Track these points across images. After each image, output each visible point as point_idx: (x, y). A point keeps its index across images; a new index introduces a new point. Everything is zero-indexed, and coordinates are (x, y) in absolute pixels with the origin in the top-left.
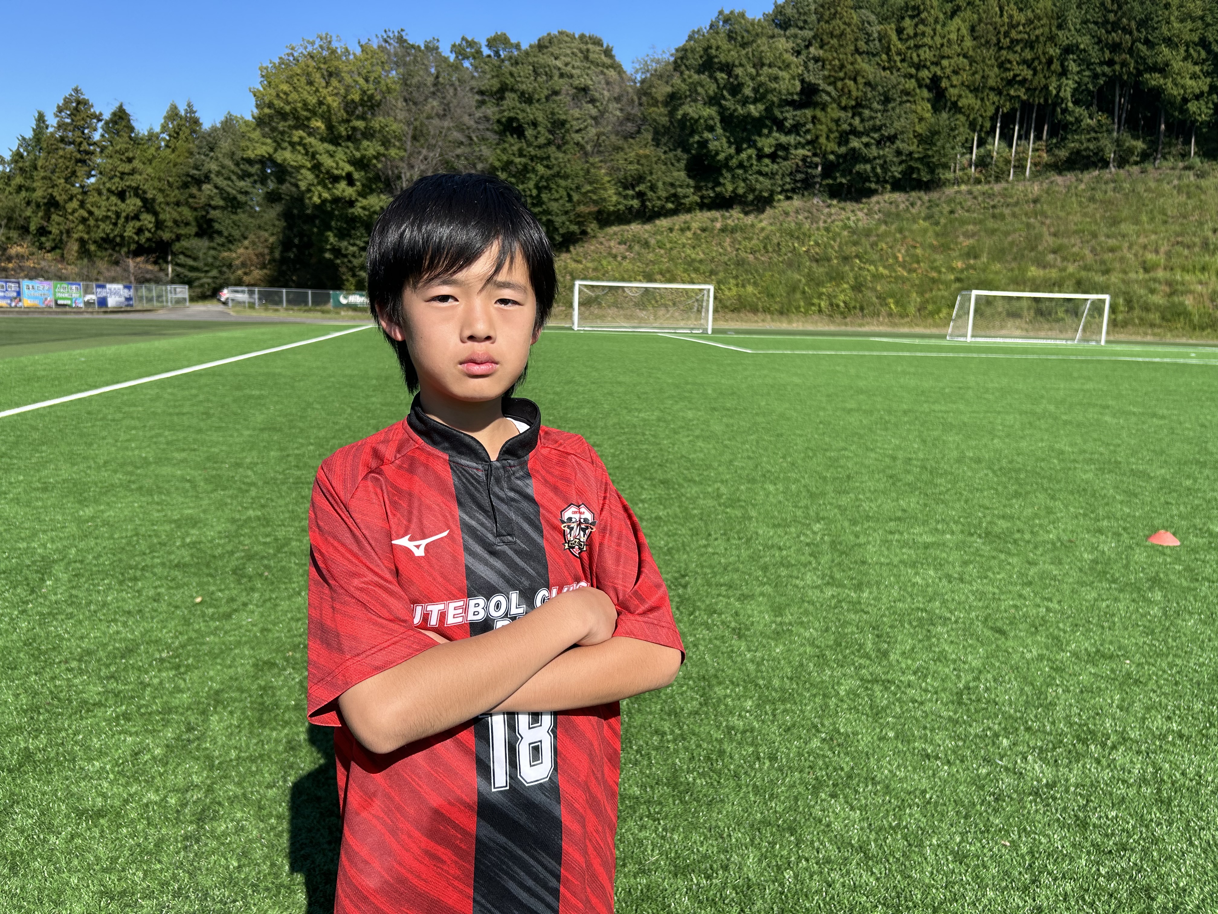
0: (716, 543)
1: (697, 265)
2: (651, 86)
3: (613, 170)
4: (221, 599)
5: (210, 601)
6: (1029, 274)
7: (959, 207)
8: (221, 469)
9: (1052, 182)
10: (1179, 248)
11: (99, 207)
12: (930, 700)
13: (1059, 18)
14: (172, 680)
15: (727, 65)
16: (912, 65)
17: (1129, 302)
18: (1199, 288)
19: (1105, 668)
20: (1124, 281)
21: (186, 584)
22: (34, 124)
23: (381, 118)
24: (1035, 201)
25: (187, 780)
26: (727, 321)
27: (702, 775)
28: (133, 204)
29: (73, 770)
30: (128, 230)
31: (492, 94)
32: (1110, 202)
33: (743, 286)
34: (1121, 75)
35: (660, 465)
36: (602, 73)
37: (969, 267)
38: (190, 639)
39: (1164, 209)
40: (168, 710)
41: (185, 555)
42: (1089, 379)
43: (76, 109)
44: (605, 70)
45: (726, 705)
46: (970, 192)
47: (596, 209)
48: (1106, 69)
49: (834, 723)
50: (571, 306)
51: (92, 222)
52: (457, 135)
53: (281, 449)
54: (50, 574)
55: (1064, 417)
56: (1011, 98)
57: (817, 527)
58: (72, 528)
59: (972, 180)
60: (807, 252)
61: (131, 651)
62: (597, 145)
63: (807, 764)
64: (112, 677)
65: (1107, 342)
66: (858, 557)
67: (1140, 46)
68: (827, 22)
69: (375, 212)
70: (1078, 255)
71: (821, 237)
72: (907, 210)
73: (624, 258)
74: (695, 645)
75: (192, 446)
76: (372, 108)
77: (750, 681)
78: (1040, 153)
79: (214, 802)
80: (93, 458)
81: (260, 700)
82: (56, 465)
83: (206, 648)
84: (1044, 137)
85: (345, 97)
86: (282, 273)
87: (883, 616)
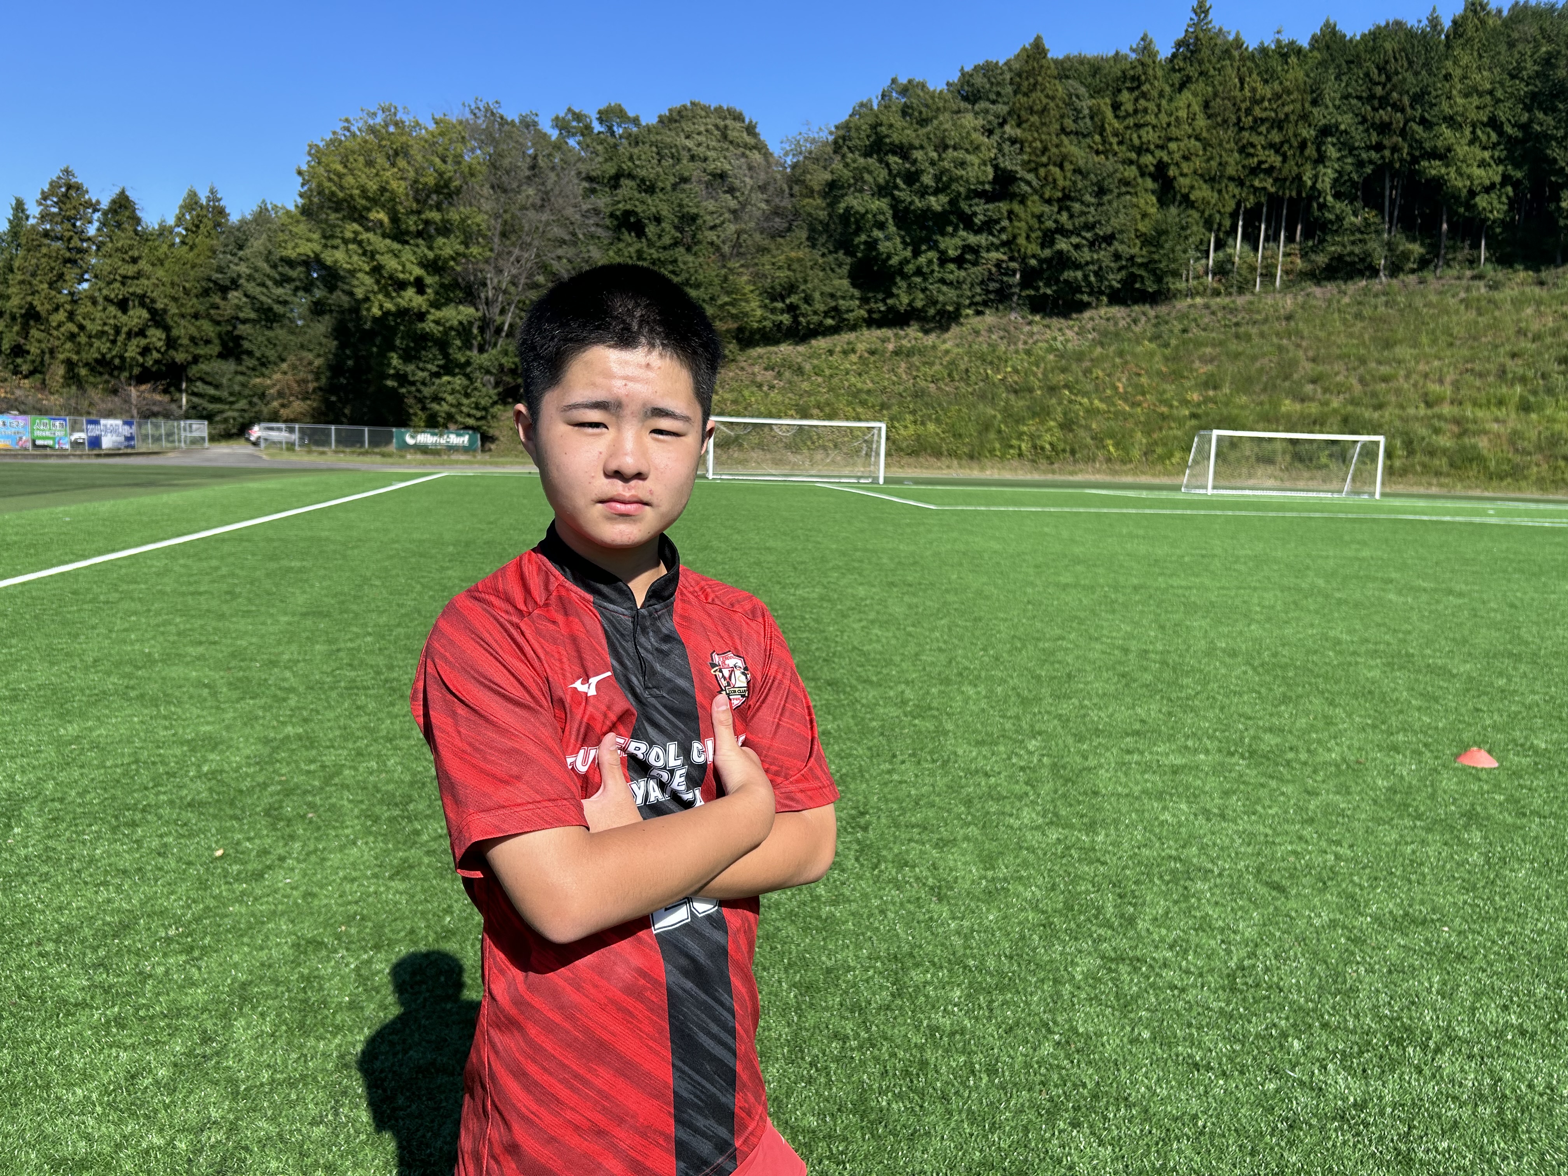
0: (903, 767)
1: (864, 396)
2: (805, 172)
3: (758, 276)
4: (251, 850)
5: (235, 854)
6: (1283, 409)
7: (1193, 324)
8: (250, 668)
9: (1308, 295)
10: (1468, 377)
11: (93, 320)
12: (1194, 986)
13: (1313, 91)
14: (182, 968)
15: (902, 146)
16: (1132, 148)
17: (1409, 445)
18: (1495, 426)
19: (1417, 939)
20: (1401, 418)
21: (203, 831)
22: (10, 214)
23: (462, 209)
24: (1289, 318)
25: (202, 1115)
26: (902, 467)
27: (899, 1097)
28: (137, 316)
29: (46, 1101)
30: (130, 349)
31: (604, 182)
32: (1383, 320)
33: (923, 423)
34: (1392, 162)
35: (825, 660)
36: (744, 155)
37: (1207, 400)
38: (207, 908)
39: (1448, 328)
40: (176, 1012)
41: (201, 790)
42: (1364, 543)
43: (66, 195)
44: (748, 152)
45: (927, 996)
46: (1207, 306)
47: (736, 325)
48: (1373, 155)
49: (1070, 1020)
51: (83, 339)
52: (558, 232)
53: (330, 642)
54: (19, 817)
55: (1338, 595)
56: (1256, 190)
57: (1032, 745)
58: (50, 753)
59: (1209, 292)
60: (1002, 380)
61: (126, 927)
62: (737, 245)
63: (1038, 1078)
64: (101, 964)
65: (1383, 495)
66: (1087, 787)
67: (1415, 127)
68: (1026, 95)
69: (452, 328)
70: (1343, 385)
71: (1021, 362)
72: (1128, 328)
73: (772, 387)
74: (882, 912)
75: (212, 638)
76: (450, 195)
77: (957, 962)
78: (1293, 258)
79: (239, 1146)
80: (79, 655)
81: (301, 996)
82: (30, 665)
83: (228, 922)
84: (1298, 239)
85: (416, 182)
86: (330, 405)
87: (1125, 867)
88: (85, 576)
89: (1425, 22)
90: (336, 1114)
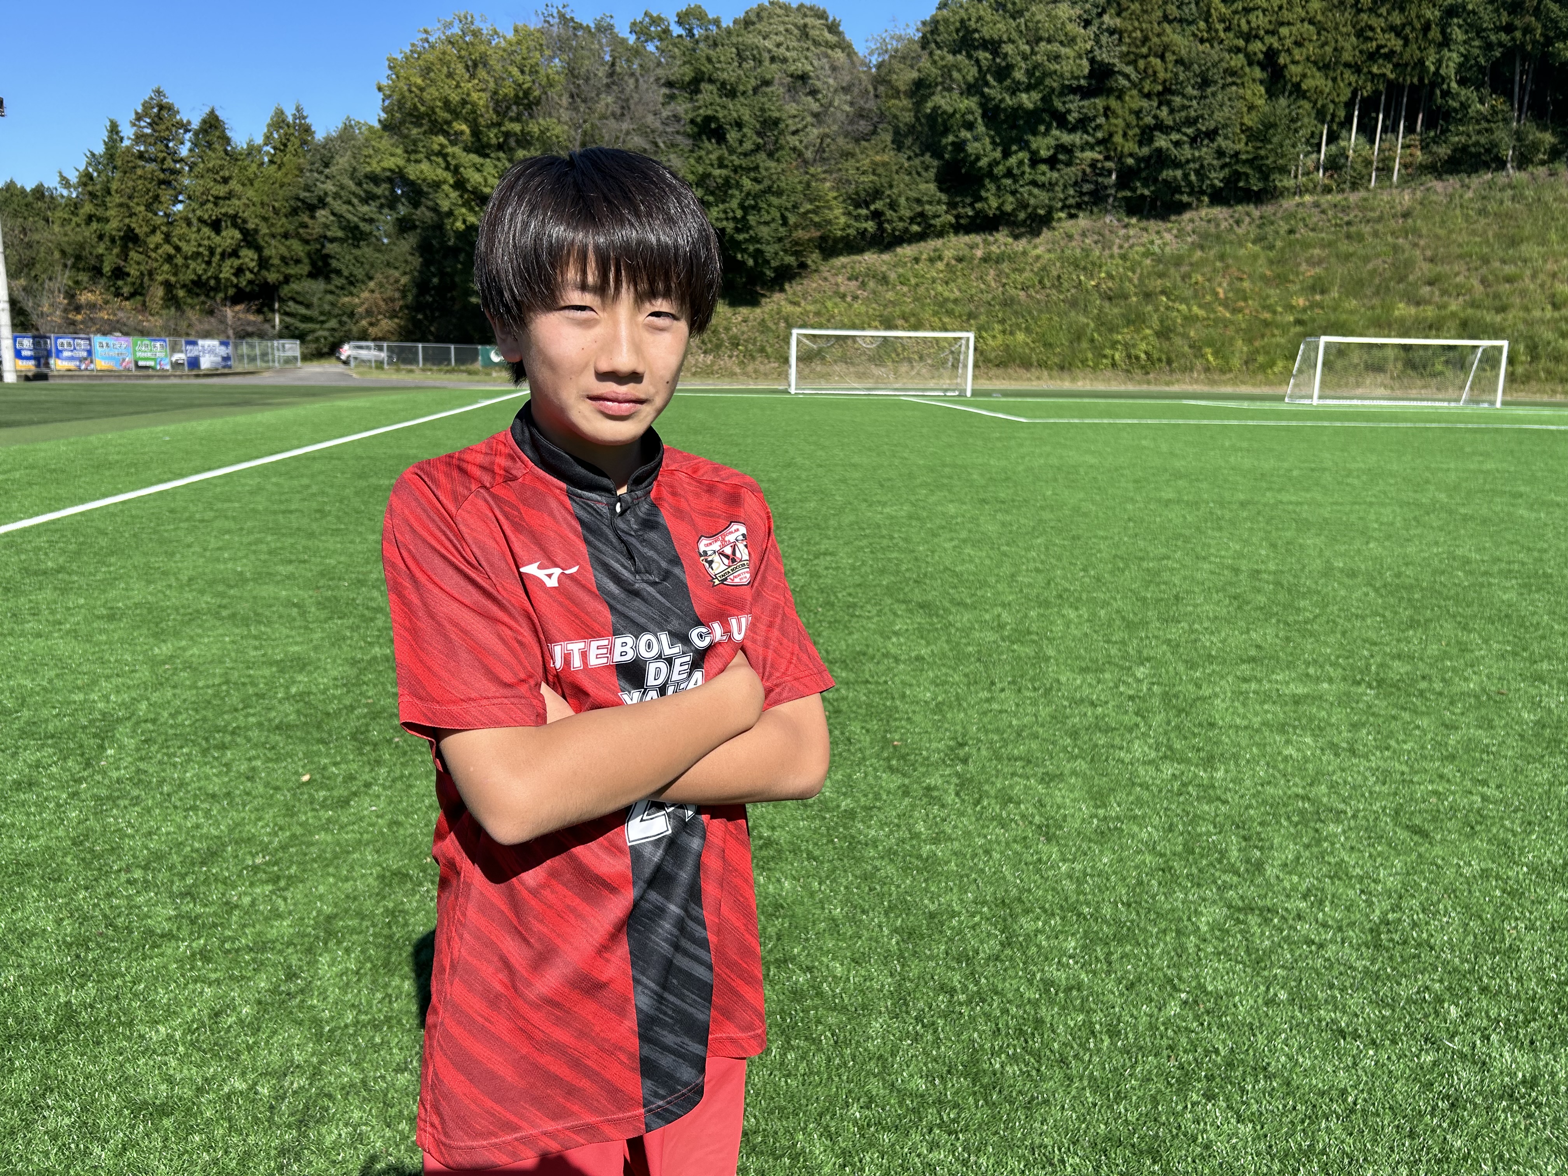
0: (1003, 695)
1: (950, 306)
2: (890, 72)
3: (840, 183)
4: (338, 775)
5: (322, 780)
6: (1397, 313)
7: (1301, 224)
8: (338, 587)
9: (1428, 190)
11: (188, 241)
12: (1333, 941)
14: (268, 899)
15: (992, 42)
16: (1240, 34)
17: (1533, 350)
20: (1525, 322)
21: (290, 755)
22: (105, 136)
23: (541, 121)
24: (1406, 215)
25: (285, 1057)
26: (990, 379)
27: (1014, 1059)
28: (230, 236)
30: (224, 270)
31: (683, 87)
32: (1508, 215)
33: (1012, 333)
34: (1523, 44)
35: (916, 581)
36: (827, 56)
37: (1313, 305)
38: (294, 836)
40: (261, 946)
41: (289, 712)
42: (1487, 455)
43: (159, 116)
44: (829, 51)
45: (1039, 947)
46: (1316, 205)
47: (818, 234)
48: (1503, 36)
49: (1197, 977)
50: (786, 361)
51: (179, 260)
54: (113, 739)
55: (1463, 511)
56: (1374, 76)
57: (1141, 672)
58: (144, 673)
59: (1319, 189)
60: (1097, 286)
61: (214, 854)
62: (821, 150)
63: (1165, 1042)
64: (189, 894)
65: (1504, 403)
66: (1202, 718)
67: (1551, 5)
70: (1463, 287)
71: (1116, 266)
72: (1231, 229)
73: (855, 298)
74: (987, 852)
75: (301, 557)
76: (529, 107)
77: (1070, 908)
78: (1412, 150)
79: (322, 1093)
80: (174, 574)
81: (386, 932)
82: (127, 583)
83: (314, 850)
84: (1418, 129)
85: (495, 93)
86: (416, 323)
87: (1249, 807)
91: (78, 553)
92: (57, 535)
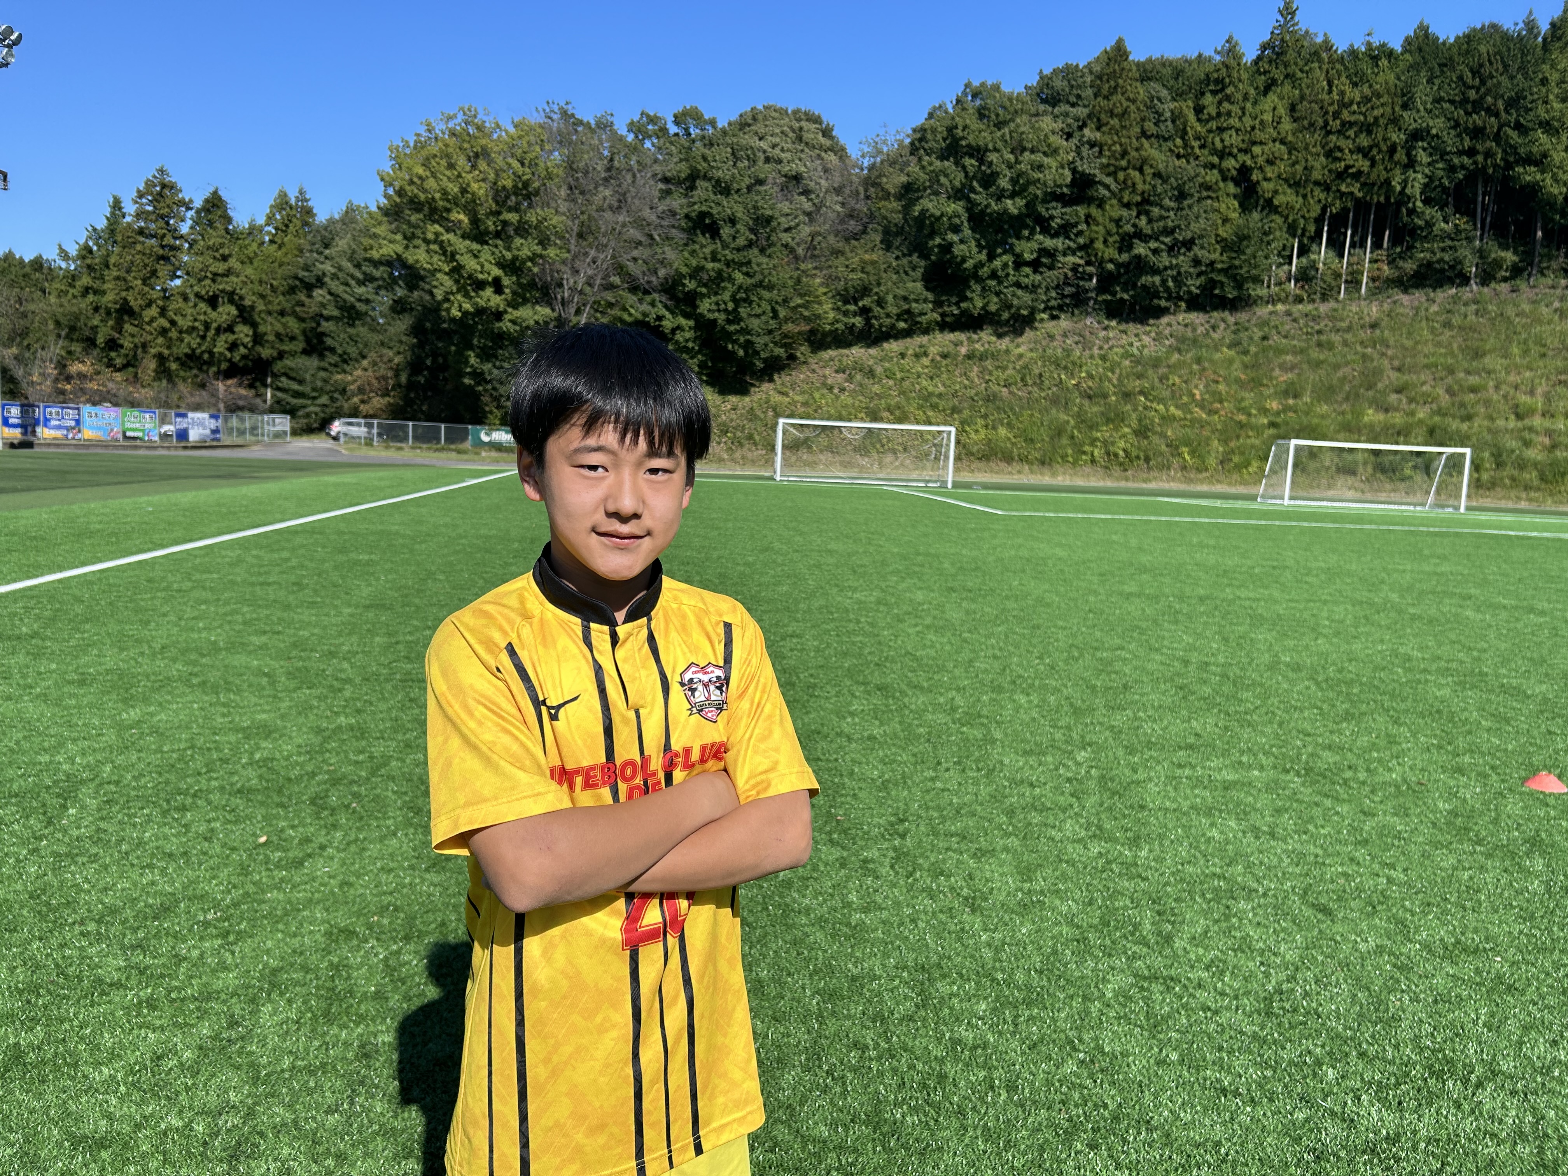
0: (947, 775)
1: (935, 400)
2: (880, 176)
3: (830, 279)
4: (294, 838)
5: (278, 842)
6: (1366, 419)
7: (1274, 331)
8: (309, 658)
9: (1395, 302)
10: (1561, 389)
11: (184, 316)
12: (1228, 1008)
13: (1403, 95)
14: (216, 952)
15: (978, 149)
16: (1214, 152)
17: (1498, 458)
19: (1468, 970)
20: (1489, 430)
21: (249, 817)
22: (108, 211)
23: (539, 210)
24: (1374, 326)
25: (222, 1098)
26: (972, 471)
27: (915, 1110)
28: (226, 312)
29: (73, 1078)
30: (218, 344)
31: (679, 182)
32: (1472, 329)
33: (994, 428)
34: (1484, 168)
35: (877, 665)
36: (819, 157)
37: (1286, 409)
38: (247, 894)
39: (1541, 338)
40: (207, 995)
41: (252, 777)
42: (1444, 558)
43: (160, 194)
44: (823, 154)
45: (951, 1009)
46: (1288, 313)
47: (808, 328)
48: (1466, 160)
49: (1097, 1039)
50: (773, 449)
51: (174, 334)
52: (634, 233)
53: (389, 635)
54: (75, 799)
55: (1412, 611)
56: (1343, 194)
57: (1082, 756)
58: (111, 737)
59: (1291, 299)
60: (1077, 385)
61: (167, 909)
62: (812, 247)
63: (1058, 1097)
64: (139, 946)
65: (1468, 508)
66: (1135, 800)
67: (1510, 131)
68: (1106, 98)
69: (528, 328)
70: (1429, 395)
71: (1096, 367)
72: (1207, 334)
73: (843, 390)
74: (914, 921)
75: (276, 628)
76: (528, 197)
77: (985, 974)
78: (1379, 264)
79: (253, 1131)
80: (148, 642)
81: (329, 984)
82: (100, 650)
83: (265, 908)
84: (1385, 245)
85: (495, 184)
86: (408, 402)
87: (1167, 884)
88: (161, 564)
89: (1521, 25)
90: (352, 1103)
91: (53, 619)
92: (33, 602)
